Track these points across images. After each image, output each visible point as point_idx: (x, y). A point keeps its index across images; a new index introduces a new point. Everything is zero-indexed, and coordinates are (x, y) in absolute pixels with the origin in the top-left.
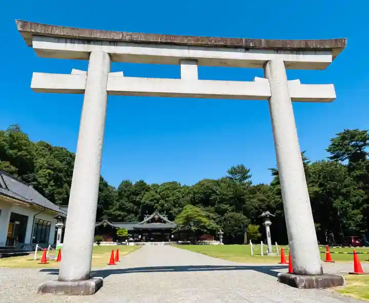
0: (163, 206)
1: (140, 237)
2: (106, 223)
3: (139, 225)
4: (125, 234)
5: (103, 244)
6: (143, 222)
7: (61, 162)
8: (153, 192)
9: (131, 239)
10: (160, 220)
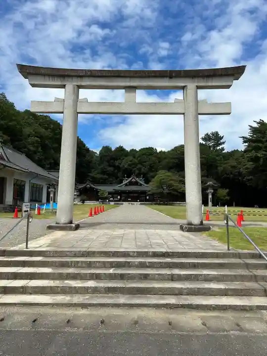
0: (140, 169)
1: (119, 197)
2: (89, 185)
3: (117, 187)
4: (106, 195)
5: (87, 203)
6: (122, 184)
7: (46, 129)
8: (131, 158)
9: (111, 199)
10: (136, 183)
